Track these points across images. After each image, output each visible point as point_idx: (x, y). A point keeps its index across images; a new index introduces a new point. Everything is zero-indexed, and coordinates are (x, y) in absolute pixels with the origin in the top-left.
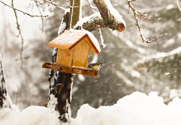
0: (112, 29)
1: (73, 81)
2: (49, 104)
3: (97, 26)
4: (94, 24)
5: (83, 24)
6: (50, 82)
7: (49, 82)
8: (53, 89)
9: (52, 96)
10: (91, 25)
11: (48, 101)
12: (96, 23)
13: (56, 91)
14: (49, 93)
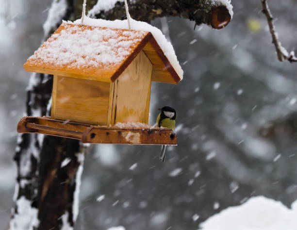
0: (194, 23)
1: (82, 163)
2: (15, 225)
3: (154, 10)
4: (145, 6)
5: (114, 6)
6: (19, 165)
7: (14, 164)
8: (27, 186)
9: (24, 204)
10: (137, 9)
11: (13, 217)
12: (152, 4)
13: (35, 188)
14: (16, 195)
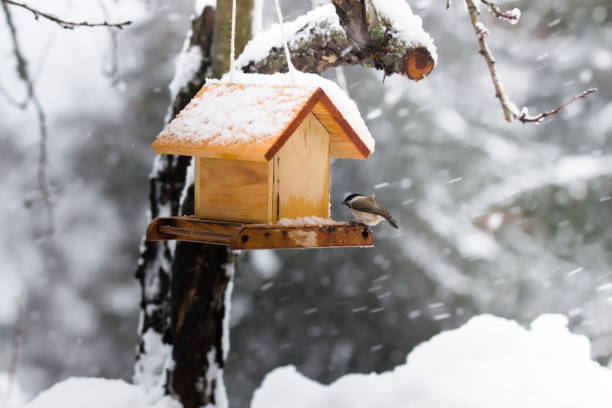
0: (382, 73)
1: (232, 278)
2: (142, 369)
3: (324, 58)
4: (312, 52)
5: (268, 54)
6: (143, 284)
7: (137, 282)
8: (155, 313)
9: (152, 339)
10: (301, 56)
11: (138, 358)
12: (321, 48)
13: (166, 316)
14: (141, 327)
